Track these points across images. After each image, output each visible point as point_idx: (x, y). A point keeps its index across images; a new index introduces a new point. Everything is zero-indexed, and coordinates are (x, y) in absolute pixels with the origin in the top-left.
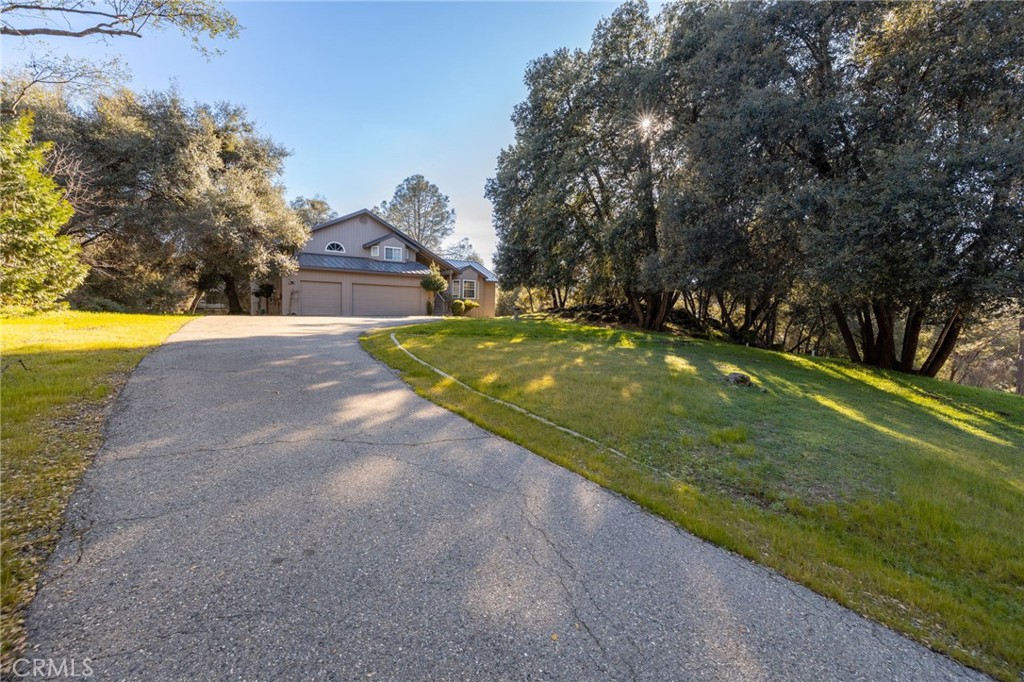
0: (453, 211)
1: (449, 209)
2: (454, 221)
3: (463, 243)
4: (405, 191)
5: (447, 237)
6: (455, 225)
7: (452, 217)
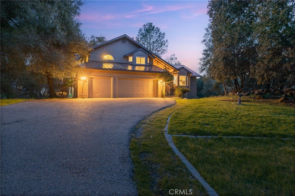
0: (167, 41)
1: (165, 39)
2: (167, 46)
3: (172, 57)
4: (143, 31)
5: (164, 54)
6: (168, 48)
7: (166, 44)
